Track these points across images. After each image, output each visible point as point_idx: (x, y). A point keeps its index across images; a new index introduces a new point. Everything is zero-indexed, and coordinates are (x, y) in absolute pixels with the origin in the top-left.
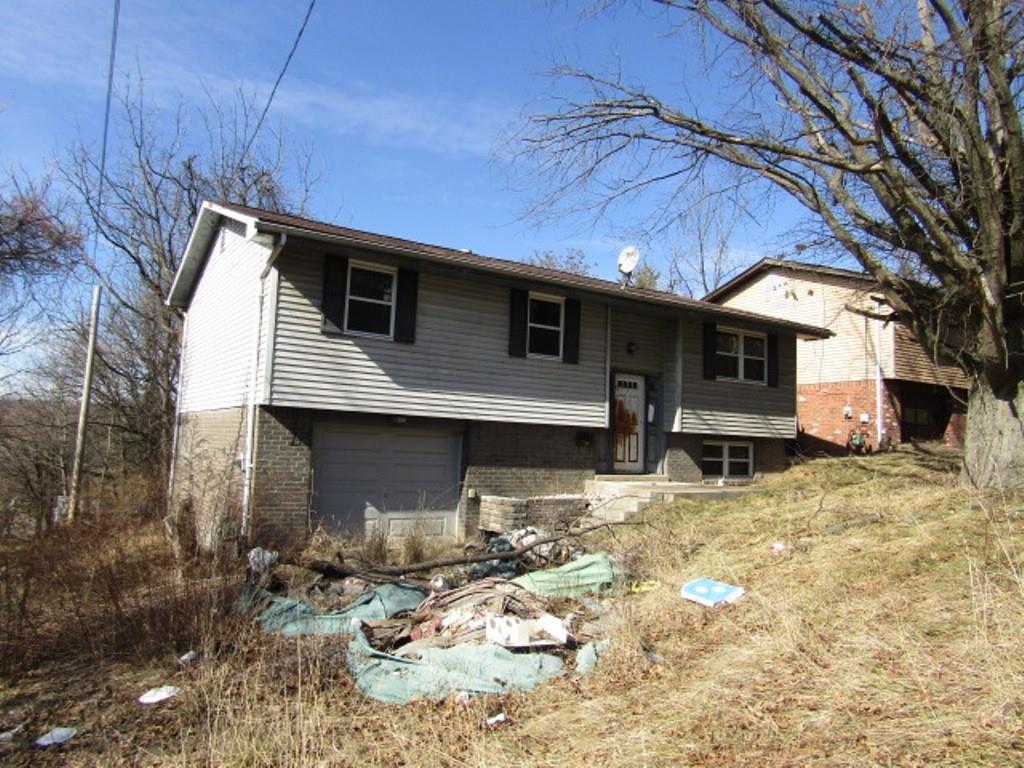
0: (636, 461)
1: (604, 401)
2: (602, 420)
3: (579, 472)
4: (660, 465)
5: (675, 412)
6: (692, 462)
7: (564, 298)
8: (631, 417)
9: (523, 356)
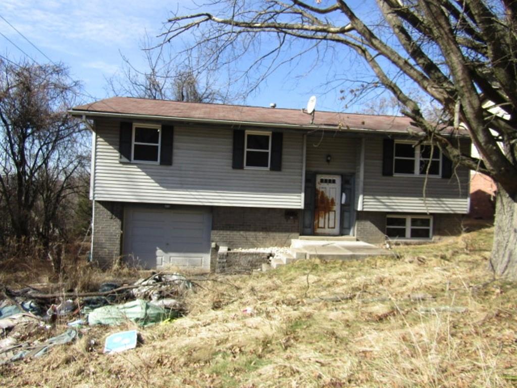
0: (334, 228)
1: (300, 193)
2: (299, 204)
3: (287, 234)
4: (352, 231)
5: (358, 198)
6: (377, 229)
7: (271, 132)
8: (330, 201)
9: (241, 168)
